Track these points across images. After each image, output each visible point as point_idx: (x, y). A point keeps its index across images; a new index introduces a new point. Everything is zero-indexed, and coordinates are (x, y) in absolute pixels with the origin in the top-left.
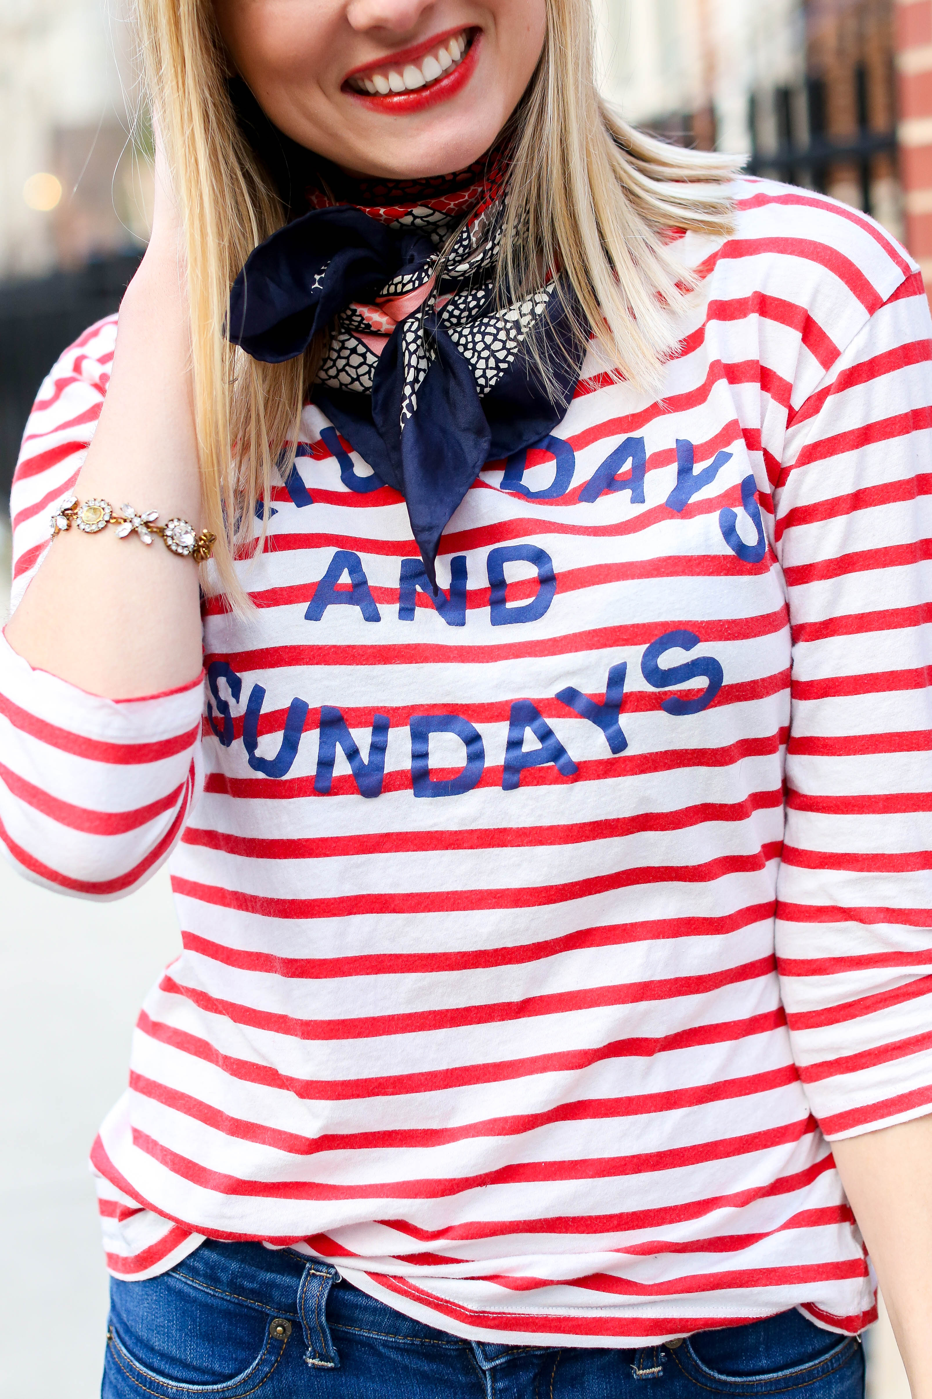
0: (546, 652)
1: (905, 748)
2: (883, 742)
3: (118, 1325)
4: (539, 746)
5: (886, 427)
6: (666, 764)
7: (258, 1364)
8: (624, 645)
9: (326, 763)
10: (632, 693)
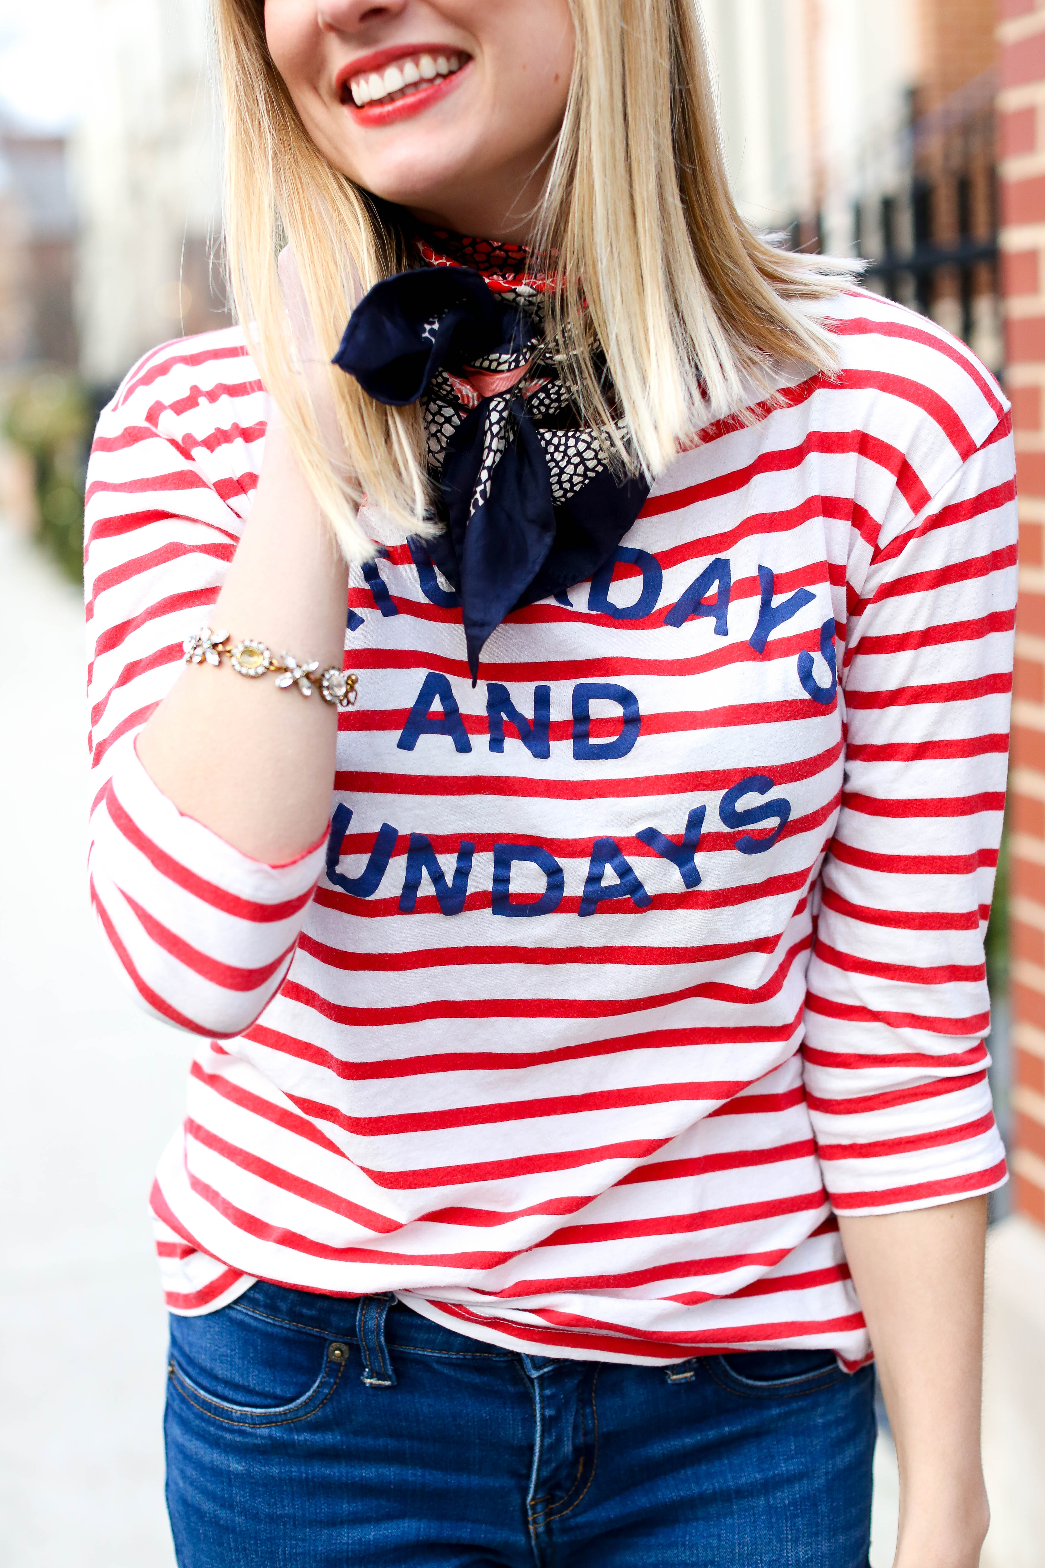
0: (628, 793)
1: (946, 871)
2: (925, 864)
3: (180, 1359)
4: (618, 881)
5: (963, 569)
6: (736, 898)
7: (318, 1387)
8: (704, 790)
9: (411, 885)
10: (709, 834)
